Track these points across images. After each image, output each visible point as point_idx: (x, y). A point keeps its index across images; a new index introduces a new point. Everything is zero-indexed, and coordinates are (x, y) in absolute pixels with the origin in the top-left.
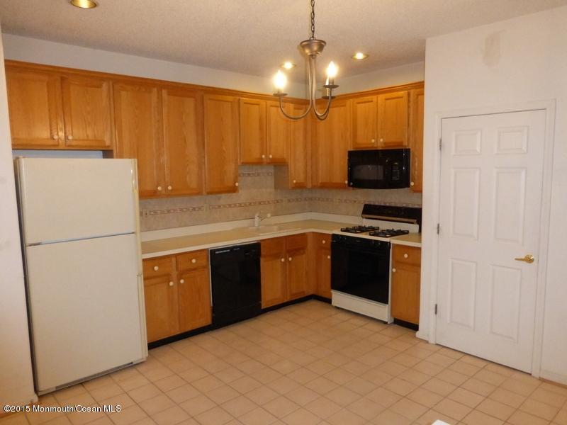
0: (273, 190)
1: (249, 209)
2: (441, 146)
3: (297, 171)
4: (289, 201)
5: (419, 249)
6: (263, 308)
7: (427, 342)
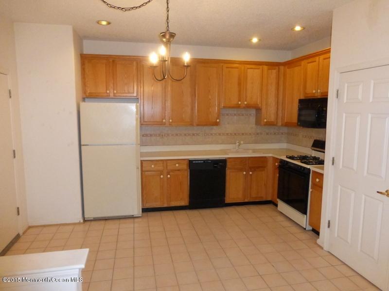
0: (254, 126)
1: (233, 137)
2: (337, 95)
3: (269, 113)
4: (267, 134)
5: (322, 175)
6: (226, 202)
7: (322, 248)
